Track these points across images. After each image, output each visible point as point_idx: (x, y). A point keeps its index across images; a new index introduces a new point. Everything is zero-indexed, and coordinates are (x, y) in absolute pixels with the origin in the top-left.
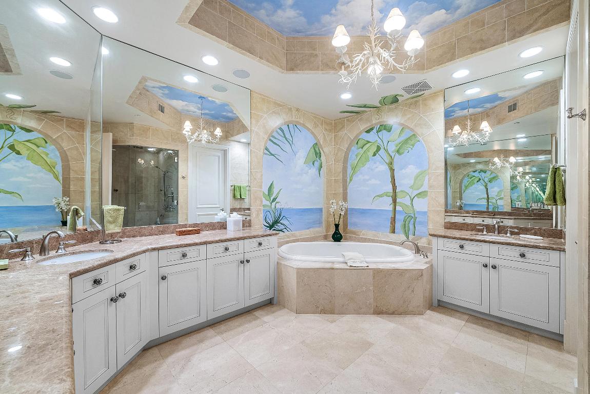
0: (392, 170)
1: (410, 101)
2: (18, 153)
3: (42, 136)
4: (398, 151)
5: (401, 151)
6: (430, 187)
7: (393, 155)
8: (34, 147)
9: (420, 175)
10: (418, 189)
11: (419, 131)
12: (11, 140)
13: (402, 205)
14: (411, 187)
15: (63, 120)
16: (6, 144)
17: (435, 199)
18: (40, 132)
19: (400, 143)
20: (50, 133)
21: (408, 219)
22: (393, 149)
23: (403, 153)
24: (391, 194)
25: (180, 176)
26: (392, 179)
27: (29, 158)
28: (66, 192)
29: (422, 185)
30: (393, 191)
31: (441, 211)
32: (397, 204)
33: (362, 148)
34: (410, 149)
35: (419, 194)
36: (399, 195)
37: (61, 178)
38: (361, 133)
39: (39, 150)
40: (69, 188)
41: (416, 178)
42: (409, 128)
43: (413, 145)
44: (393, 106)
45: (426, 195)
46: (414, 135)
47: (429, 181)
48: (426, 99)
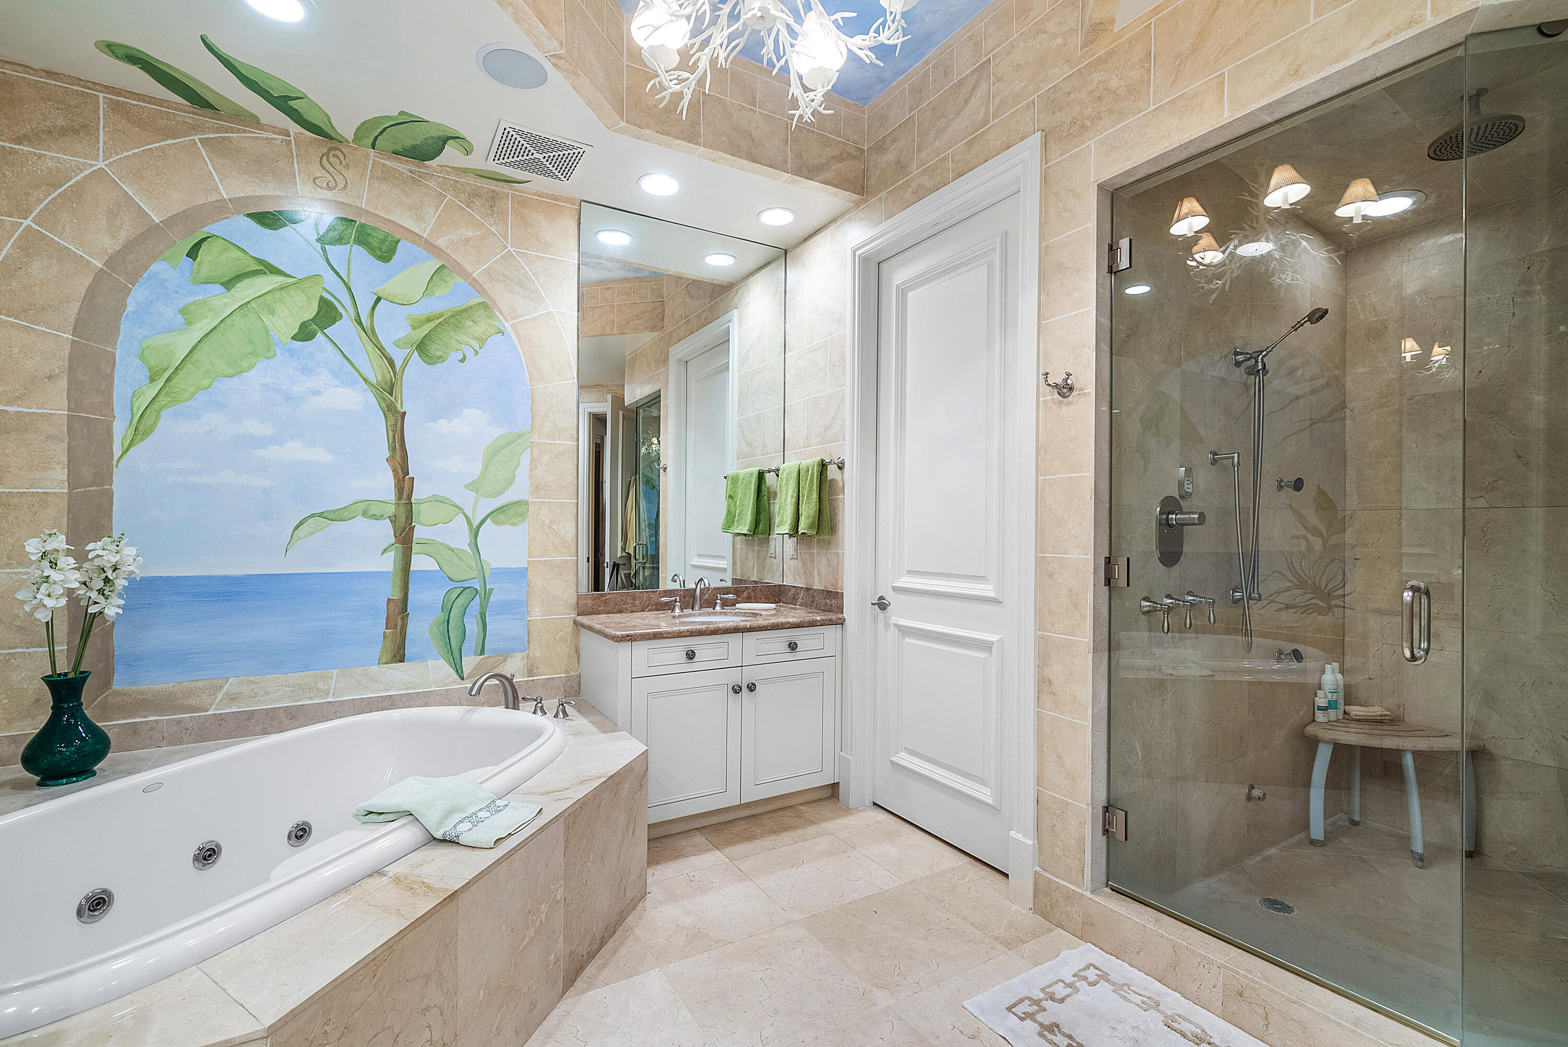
0: (395, 416)
1: (471, 180)
4: (422, 347)
5: (435, 349)
6: (536, 488)
7: (398, 357)
9: (503, 447)
10: (495, 495)
11: (501, 295)
13: (433, 548)
14: (474, 486)
17: (550, 527)
19: (429, 320)
21: (461, 601)
22: (401, 335)
23: (440, 359)
24: (391, 510)
26: (393, 450)
29: (510, 482)
30: (400, 498)
31: (566, 562)
32: (415, 548)
33: (229, 284)
34: (469, 353)
35: (501, 510)
36: (422, 512)
38: (221, 209)
41: (492, 454)
42: (465, 275)
43: (481, 341)
44: (404, 167)
45: (523, 516)
46: (484, 306)
47: (532, 470)
48: (523, 203)
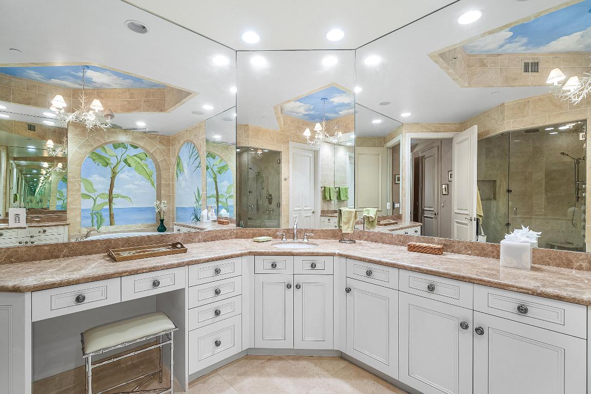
0: (216, 182)
2: (129, 166)
3: (143, 151)
4: (219, 172)
7: (216, 173)
8: (139, 160)
11: (229, 163)
12: (125, 155)
14: (226, 193)
15: (156, 137)
16: (122, 158)
18: (142, 148)
19: (220, 168)
20: (149, 148)
22: (216, 170)
23: (222, 173)
24: (216, 196)
25: (283, 178)
26: (216, 187)
27: (136, 169)
28: (159, 198)
29: (231, 192)
30: (217, 194)
32: (219, 202)
34: (225, 172)
35: (230, 196)
36: (220, 197)
37: (155, 185)
39: (142, 163)
40: (161, 193)
41: (228, 188)
42: (224, 160)
43: (227, 170)
46: (227, 165)
